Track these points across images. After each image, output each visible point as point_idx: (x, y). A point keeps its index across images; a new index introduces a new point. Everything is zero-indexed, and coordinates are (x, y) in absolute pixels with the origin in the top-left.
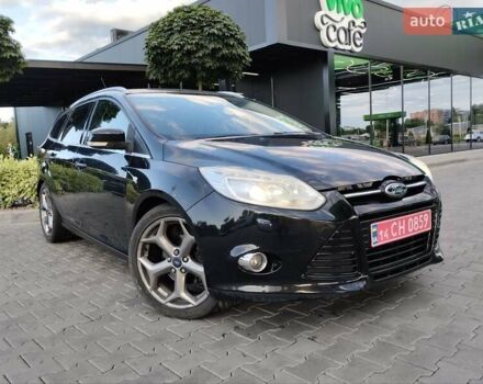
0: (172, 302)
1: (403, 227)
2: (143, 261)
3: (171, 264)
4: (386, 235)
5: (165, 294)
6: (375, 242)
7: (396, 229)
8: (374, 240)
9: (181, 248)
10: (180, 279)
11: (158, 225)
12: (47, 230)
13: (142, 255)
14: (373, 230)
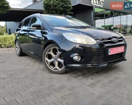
1: (117, 50)
6: (109, 54)
8: (109, 53)
9: (57, 55)
11: (51, 49)
13: (46, 57)
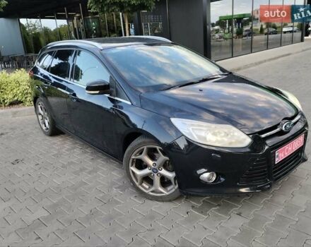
1: (291, 148)
2: (133, 169)
4: (283, 155)
5: (147, 187)
6: (277, 160)
7: (287, 150)
9: (158, 163)
10: (157, 180)
11: (143, 149)
12: (44, 128)
13: (132, 165)
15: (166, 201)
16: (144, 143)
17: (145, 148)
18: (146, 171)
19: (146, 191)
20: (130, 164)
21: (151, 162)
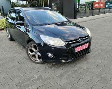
0: (36, 60)
1: (82, 48)
2: (29, 52)
3: (35, 53)
4: (78, 50)
5: (34, 59)
7: (80, 48)
8: (75, 51)
9: (37, 50)
10: (37, 56)
12: (9, 38)
13: (29, 51)
14: (75, 49)
15: (40, 64)
16: (32, 43)
17: (33, 45)
18: (33, 53)
19: (33, 60)
20: (28, 51)
21: (34, 50)
